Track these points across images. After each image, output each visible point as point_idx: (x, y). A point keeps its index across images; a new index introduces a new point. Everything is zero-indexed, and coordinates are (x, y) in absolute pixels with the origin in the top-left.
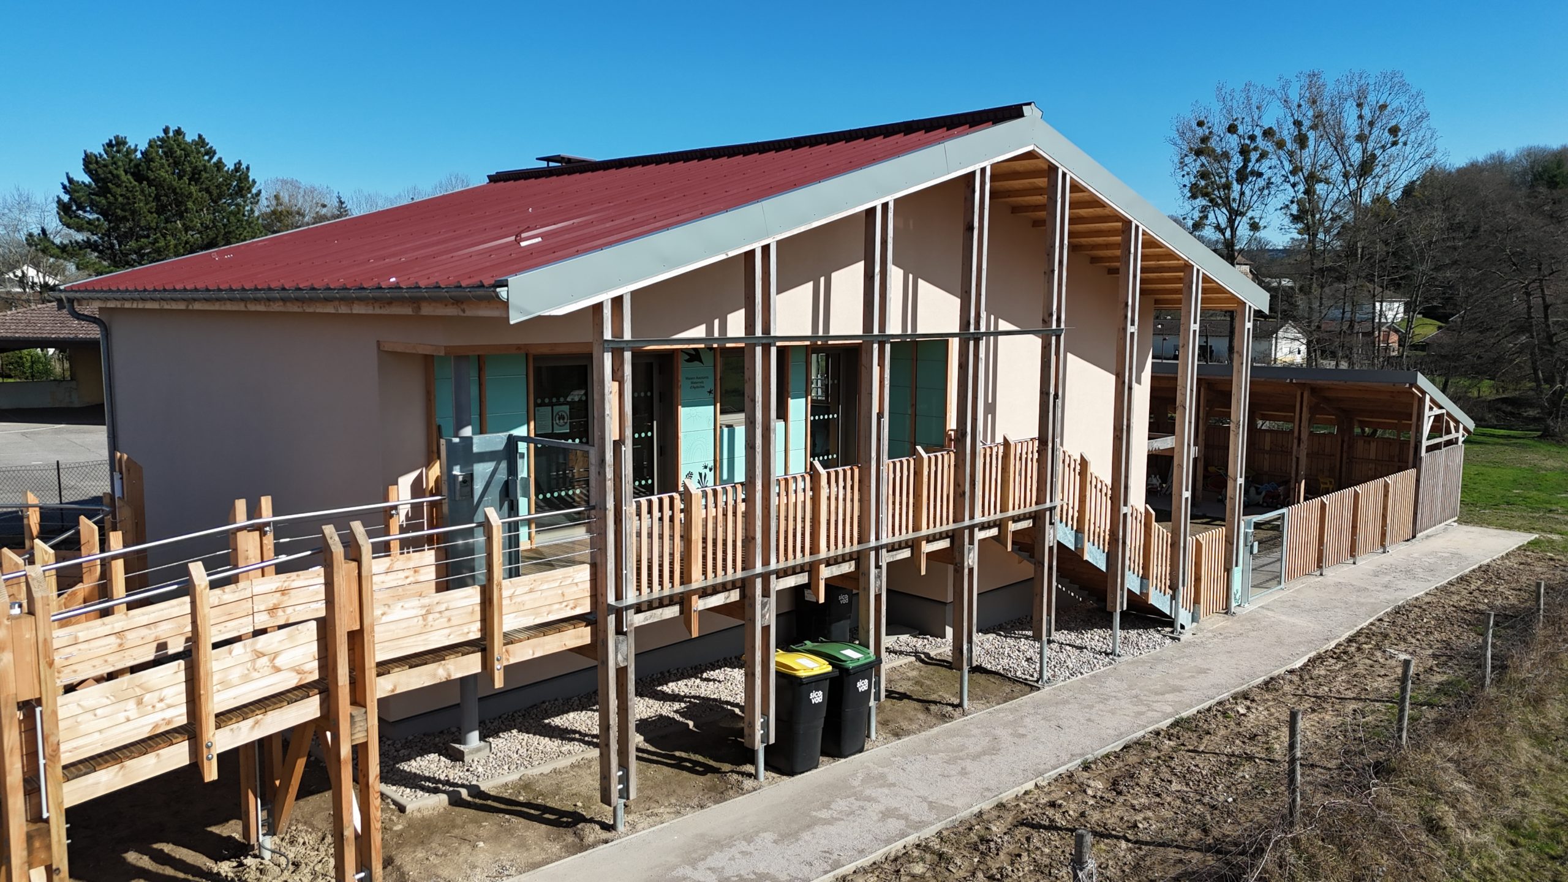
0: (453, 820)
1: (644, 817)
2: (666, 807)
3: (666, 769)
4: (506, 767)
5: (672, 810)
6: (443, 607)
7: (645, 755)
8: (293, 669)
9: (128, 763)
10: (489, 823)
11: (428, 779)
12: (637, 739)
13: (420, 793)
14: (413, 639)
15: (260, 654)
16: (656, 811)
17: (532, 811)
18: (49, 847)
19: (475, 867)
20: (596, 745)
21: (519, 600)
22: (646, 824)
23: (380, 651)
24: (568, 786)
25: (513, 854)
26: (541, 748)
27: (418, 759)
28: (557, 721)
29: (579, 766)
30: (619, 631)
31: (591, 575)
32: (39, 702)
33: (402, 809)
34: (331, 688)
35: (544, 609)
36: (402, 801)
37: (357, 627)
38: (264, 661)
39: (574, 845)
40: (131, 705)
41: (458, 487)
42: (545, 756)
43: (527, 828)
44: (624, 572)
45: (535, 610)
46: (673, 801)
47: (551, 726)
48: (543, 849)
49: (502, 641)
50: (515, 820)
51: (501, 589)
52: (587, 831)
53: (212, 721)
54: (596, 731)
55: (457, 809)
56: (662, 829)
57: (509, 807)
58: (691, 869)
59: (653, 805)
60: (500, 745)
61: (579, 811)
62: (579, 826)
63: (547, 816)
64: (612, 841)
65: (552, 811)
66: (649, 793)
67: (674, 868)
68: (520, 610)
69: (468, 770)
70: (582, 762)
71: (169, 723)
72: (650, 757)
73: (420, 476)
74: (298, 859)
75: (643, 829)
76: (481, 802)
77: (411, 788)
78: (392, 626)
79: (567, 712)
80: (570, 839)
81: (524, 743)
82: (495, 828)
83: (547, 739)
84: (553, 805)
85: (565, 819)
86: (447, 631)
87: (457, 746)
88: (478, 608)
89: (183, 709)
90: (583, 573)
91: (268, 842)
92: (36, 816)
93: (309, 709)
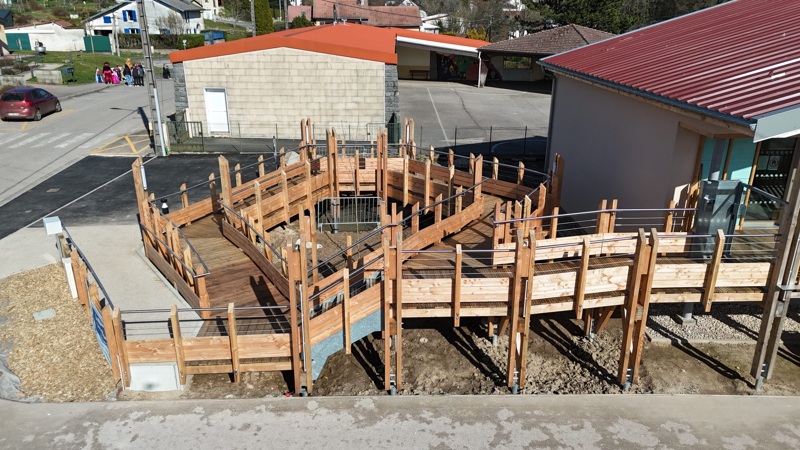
0: (672, 353)
1: (773, 388)
2: (787, 386)
3: (793, 365)
4: (703, 335)
5: (790, 389)
6: (687, 271)
7: (782, 353)
8: (616, 284)
9: (552, 304)
10: (690, 362)
11: (663, 328)
12: (780, 343)
13: (658, 335)
14: (670, 282)
15: (604, 275)
16: (781, 386)
17: (712, 363)
18: (524, 327)
19: (680, 381)
20: (755, 338)
21: (727, 274)
22: (773, 392)
23: (655, 283)
24: (734, 355)
25: (699, 382)
26: (723, 330)
27: (660, 316)
28: (735, 317)
29: (742, 346)
30: (780, 299)
31: (770, 269)
32: (527, 278)
33: (649, 340)
34: (630, 294)
35: (740, 280)
36: (650, 336)
37: (646, 273)
38: (606, 278)
39: (731, 389)
40: (556, 284)
41: (706, 205)
42: (725, 336)
43: (708, 371)
44: (791, 272)
45: (734, 280)
46: (793, 384)
47: (731, 319)
48: (714, 385)
49: (714, 291)
50: (703, 364)
51: (718, 269)
52: (740, 384)
53: (583, 297)
54: (757, 330)
55: (675, 348)
56: (782, 399)
57: (701, 356)
58: (794, 427)
59: (780, 383)
60: (702, 322)
61: (737, 371)
62: (736, 380)
63: (719, 368)
64: (752, 394)
65: (723, 366)
66: (780, 375)
67: (784, 422)
68: (726, 278)
69: (683, 330)
70: (744, 345)
71: (567, 294)
72: (785, 354)
73: (687, 188)
74: (603, 346)
75: (771, 395)
76: (687, 348)
77: (655, 331)
78: (662, 275)
79: (742, 314)
80: (730, 385)
81: (714, 325)
82: (692, 365)
83: (727, 326)
84: (724, 363)
85: (729, 373)
86: (687, 281)
87: (680, 317)
88: (704, 274)
89: (573, 290)
90: (766, 267)
91: (593, 335)
92: (521, 315)
93: (620, 300)
